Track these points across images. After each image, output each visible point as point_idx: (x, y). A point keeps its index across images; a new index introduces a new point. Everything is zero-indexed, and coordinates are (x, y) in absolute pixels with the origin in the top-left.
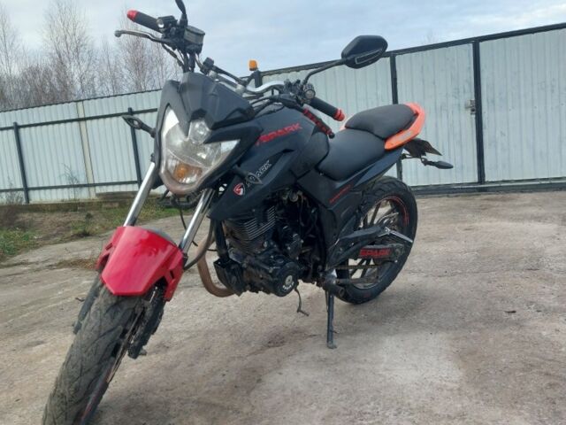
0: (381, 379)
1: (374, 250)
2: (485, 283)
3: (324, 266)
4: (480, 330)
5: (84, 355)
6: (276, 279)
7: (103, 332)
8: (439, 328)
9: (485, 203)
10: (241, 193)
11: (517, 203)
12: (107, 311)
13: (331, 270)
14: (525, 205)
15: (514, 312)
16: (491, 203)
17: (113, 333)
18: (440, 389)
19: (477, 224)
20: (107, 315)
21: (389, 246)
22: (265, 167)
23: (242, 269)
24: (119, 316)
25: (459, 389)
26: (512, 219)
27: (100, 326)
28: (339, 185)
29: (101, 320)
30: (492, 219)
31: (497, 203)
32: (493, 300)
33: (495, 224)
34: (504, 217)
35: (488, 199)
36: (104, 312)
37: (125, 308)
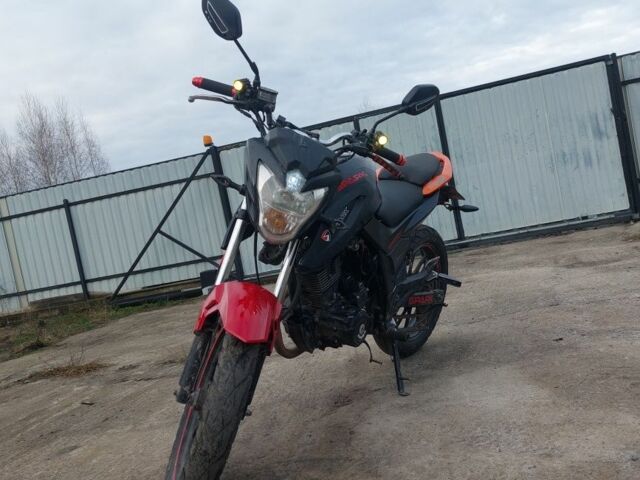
0: (474, 409)
1: (420, 296)
2: (518, 322)
3: (385, 316)
4: (540, 357)
5: (224, 408)
6: (351, 329)
7: (237, 382)
8: (499, 362)
9: (470, 258)
10: (328, 240)
11: (503, 254)
12: (237, 362)
13: (390, 320)
14: (512, 255)
15: (561, 339)
16: (477, 257)
17: (245, 383)
18: (536, 406)
19: (475, 276)
20: (238, 365)
21: (432, 292)
22: (344, 213)
23: (315, 323)
24: (248, 365)
25: (554, 403)
26: (505, 268)
27: (234, 378)
28: (393, 231)
29: (234, 371)
30: (486, 270)
31: (483, 257)
32: (536, 333)
33: (492, 274)
34: (498, 267)
35: (471, 255)
36: (234, 363)
37: (251, 357)
